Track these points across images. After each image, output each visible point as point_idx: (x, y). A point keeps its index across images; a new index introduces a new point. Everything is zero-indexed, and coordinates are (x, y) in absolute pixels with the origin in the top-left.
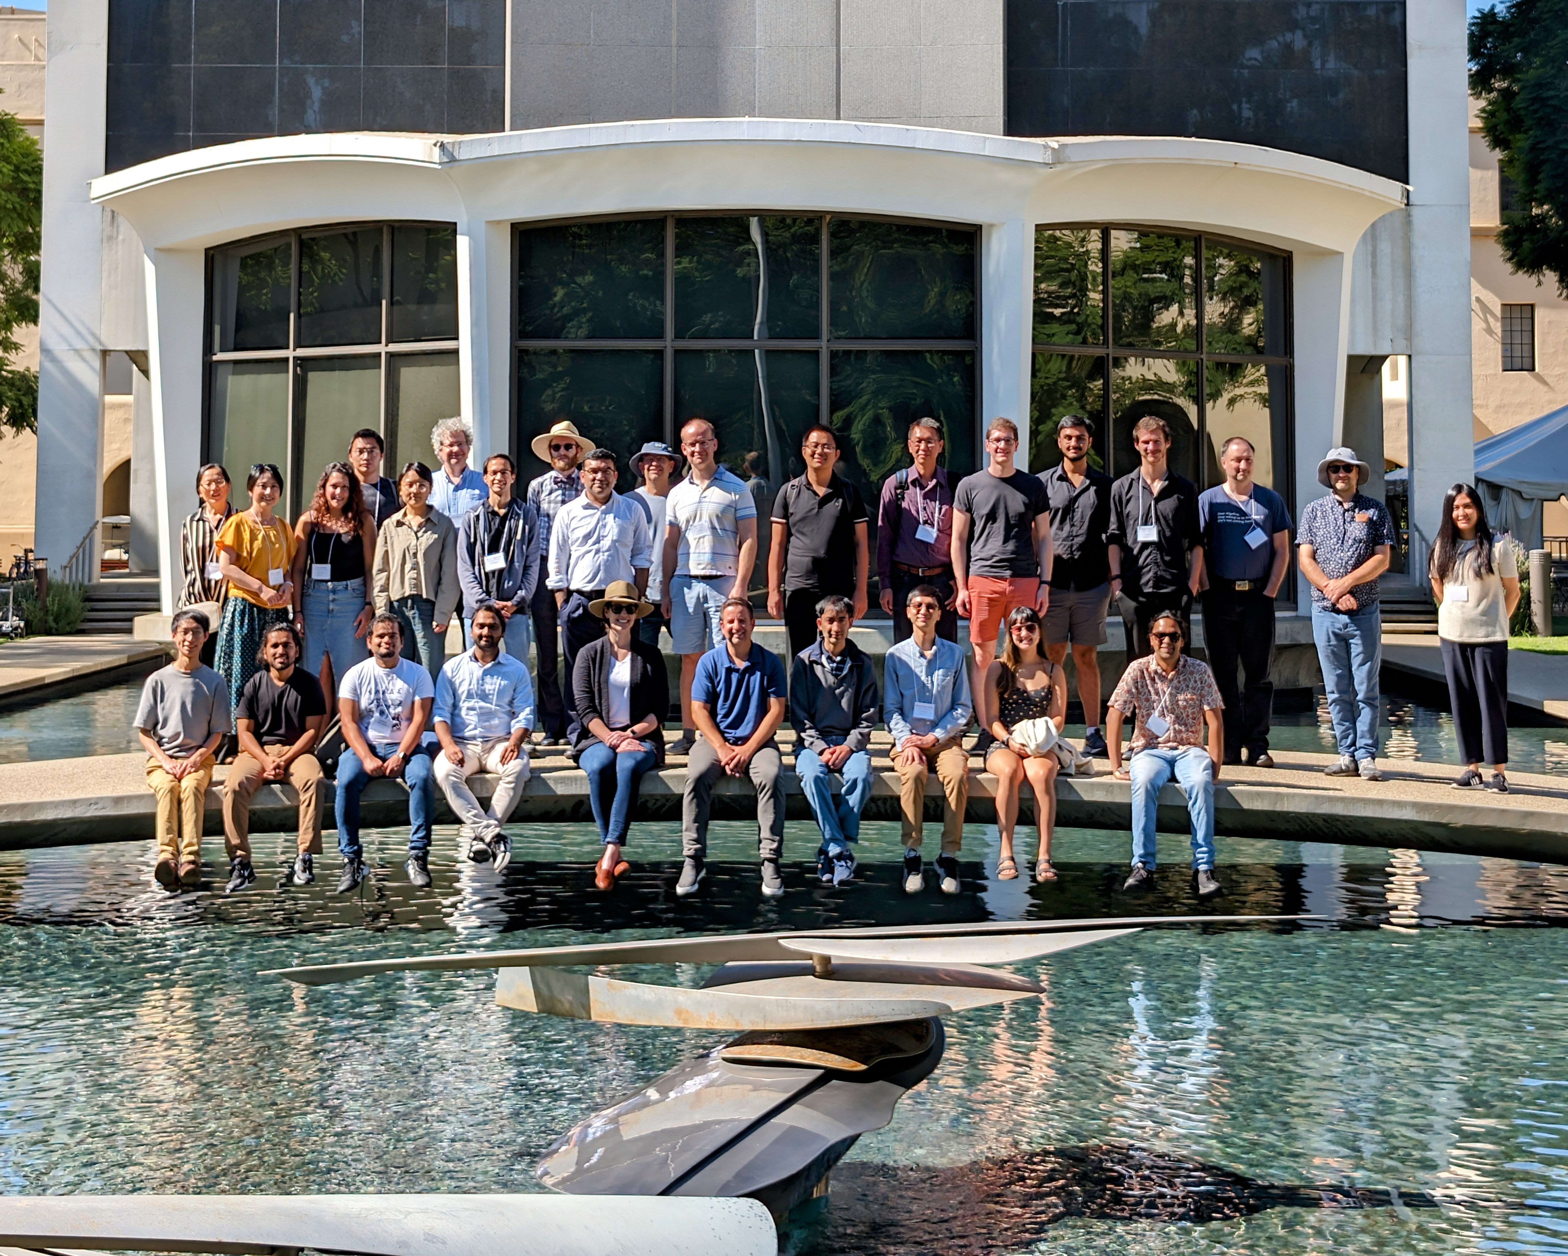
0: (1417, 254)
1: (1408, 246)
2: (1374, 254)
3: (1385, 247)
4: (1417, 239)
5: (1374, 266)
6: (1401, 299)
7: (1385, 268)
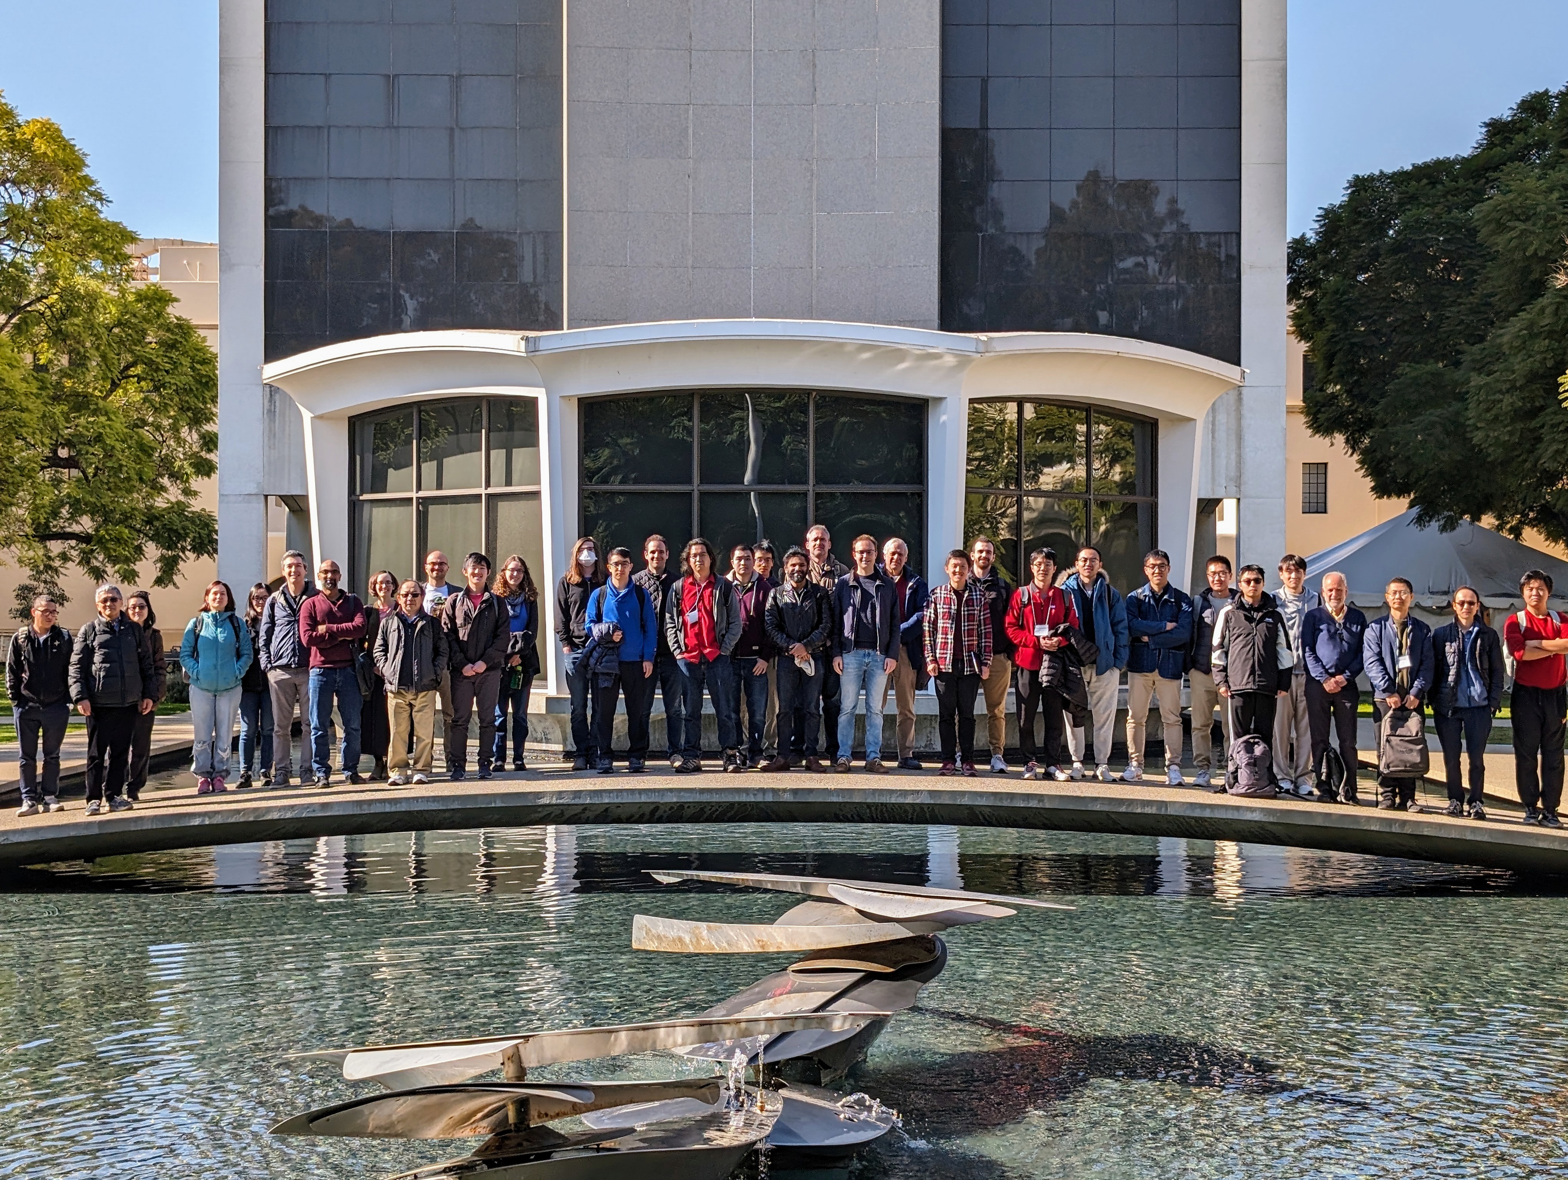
0: (1245, 423)
1: (1239, 417)
2: (1213, 424)
3: (1222, 418)
4: (1245, 411)
5: (1213, 432)
6: (1233, 456)
7: (1221, 434)
